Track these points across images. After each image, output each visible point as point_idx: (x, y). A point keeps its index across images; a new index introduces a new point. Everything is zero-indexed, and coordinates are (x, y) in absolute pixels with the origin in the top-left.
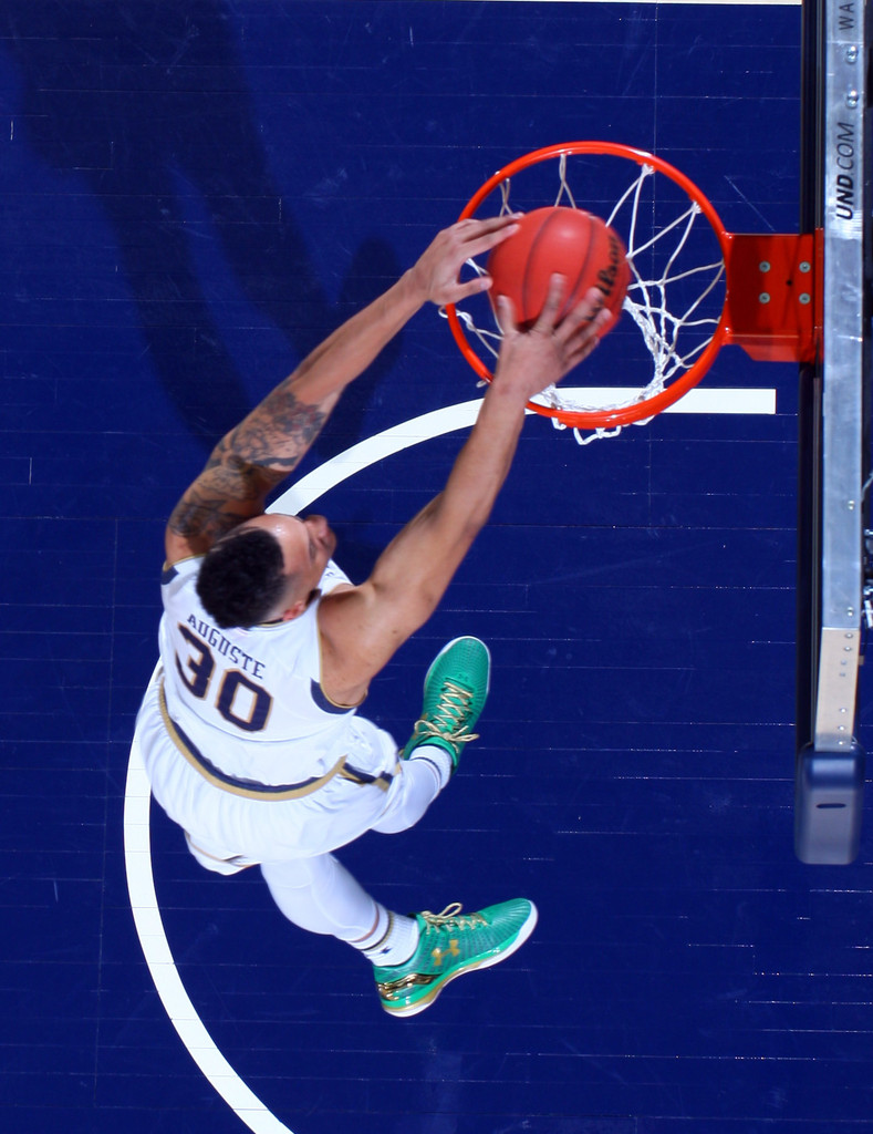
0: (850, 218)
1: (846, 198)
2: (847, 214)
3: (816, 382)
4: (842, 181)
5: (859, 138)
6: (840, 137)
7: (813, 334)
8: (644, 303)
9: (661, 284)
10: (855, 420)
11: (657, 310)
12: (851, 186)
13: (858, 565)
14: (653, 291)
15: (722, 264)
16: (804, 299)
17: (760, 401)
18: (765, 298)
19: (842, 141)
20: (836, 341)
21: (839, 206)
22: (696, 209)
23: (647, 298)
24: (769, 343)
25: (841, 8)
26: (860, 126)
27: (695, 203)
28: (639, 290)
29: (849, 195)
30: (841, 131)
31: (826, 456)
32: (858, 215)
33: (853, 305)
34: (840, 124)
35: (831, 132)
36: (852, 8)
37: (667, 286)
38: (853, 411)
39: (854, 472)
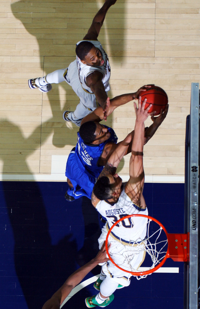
0: (195, 230)
1: (194, 225)
2: (194, 229)
3: (188, 266)
4: (194, 222)
5: (197, 212)
6: (193, 212)
7: (187, 255)
8: (151, 249)
9: (155, 244)
10: (196, 274)
11: (154, 250)
12: (195, 223)
13: (197, 306)
14: (153, 246)
15: (167, 240)
16: (185, 248)
17: (175, 270)
18: (176, 247)
19: (193, 213)
20: (192, 257)
21: (193, 227)
22: (161, 228)
23: (152, 247)
24: (177, 257)
25: (193, 184)
26: (197, 210)
27: (161, 227)
28: (150, 246)
29: (195, 225)
30: (193, 211)
31: (190, 282)
32: (197, 229)
33: (196, 249)
34: (193, 209)
35: (191, 210)
36: (196, 184)
37: (156, 245)
38: (196, 272)
39: (196, 285)
